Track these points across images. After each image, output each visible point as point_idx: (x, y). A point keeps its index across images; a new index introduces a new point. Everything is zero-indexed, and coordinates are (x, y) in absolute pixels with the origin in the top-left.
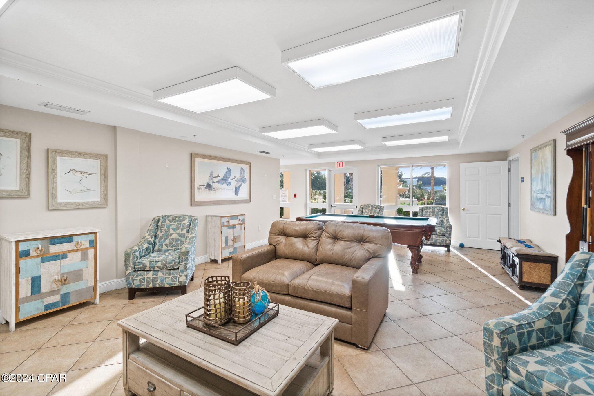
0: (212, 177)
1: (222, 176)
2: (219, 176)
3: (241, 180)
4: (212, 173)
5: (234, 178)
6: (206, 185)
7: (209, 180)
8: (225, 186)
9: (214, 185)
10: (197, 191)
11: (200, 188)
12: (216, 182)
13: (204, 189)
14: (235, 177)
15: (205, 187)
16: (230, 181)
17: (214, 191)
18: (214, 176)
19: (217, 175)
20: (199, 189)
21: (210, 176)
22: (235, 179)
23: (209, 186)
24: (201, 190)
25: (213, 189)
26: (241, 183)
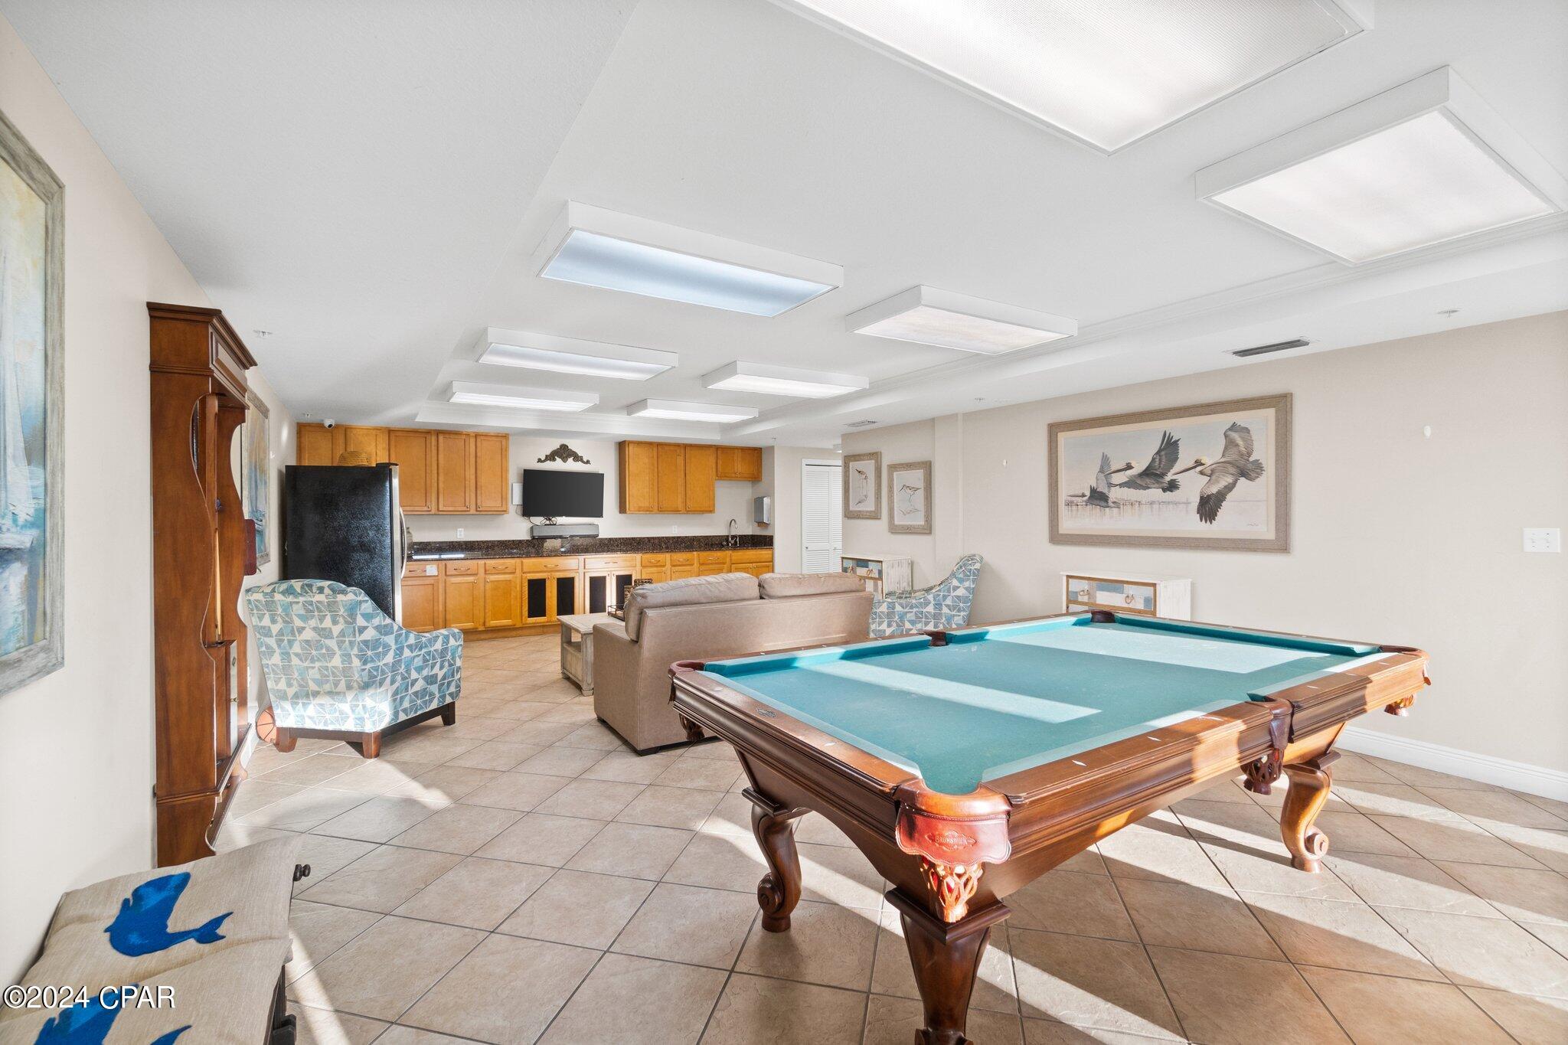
0: (1105, 469)
1: (1139, 467)
2: (1129, 467)
3: (1232, 470)
4: (1105, 460)
5: (1195, 467)
6: (1088, 493)
7: (1097, 480)
8: (1155, 493)
9: (1114, 494)
10: (1063, 509)
11: (1072, 502)
12: (1121, 485)
13: (1084, 503)
14: (1199, 463)
15: (1085, 498)
16: (1174, 477)
17: (1115, 510)
18: (1114, 468)
19: (1122, 465)
20: (1068, 504)
21: (1102, 471)
22: (1199, 468)
23: (1098, 498)
24: (1074, 508)
25: (1111, 504)
26: (1230, 479)
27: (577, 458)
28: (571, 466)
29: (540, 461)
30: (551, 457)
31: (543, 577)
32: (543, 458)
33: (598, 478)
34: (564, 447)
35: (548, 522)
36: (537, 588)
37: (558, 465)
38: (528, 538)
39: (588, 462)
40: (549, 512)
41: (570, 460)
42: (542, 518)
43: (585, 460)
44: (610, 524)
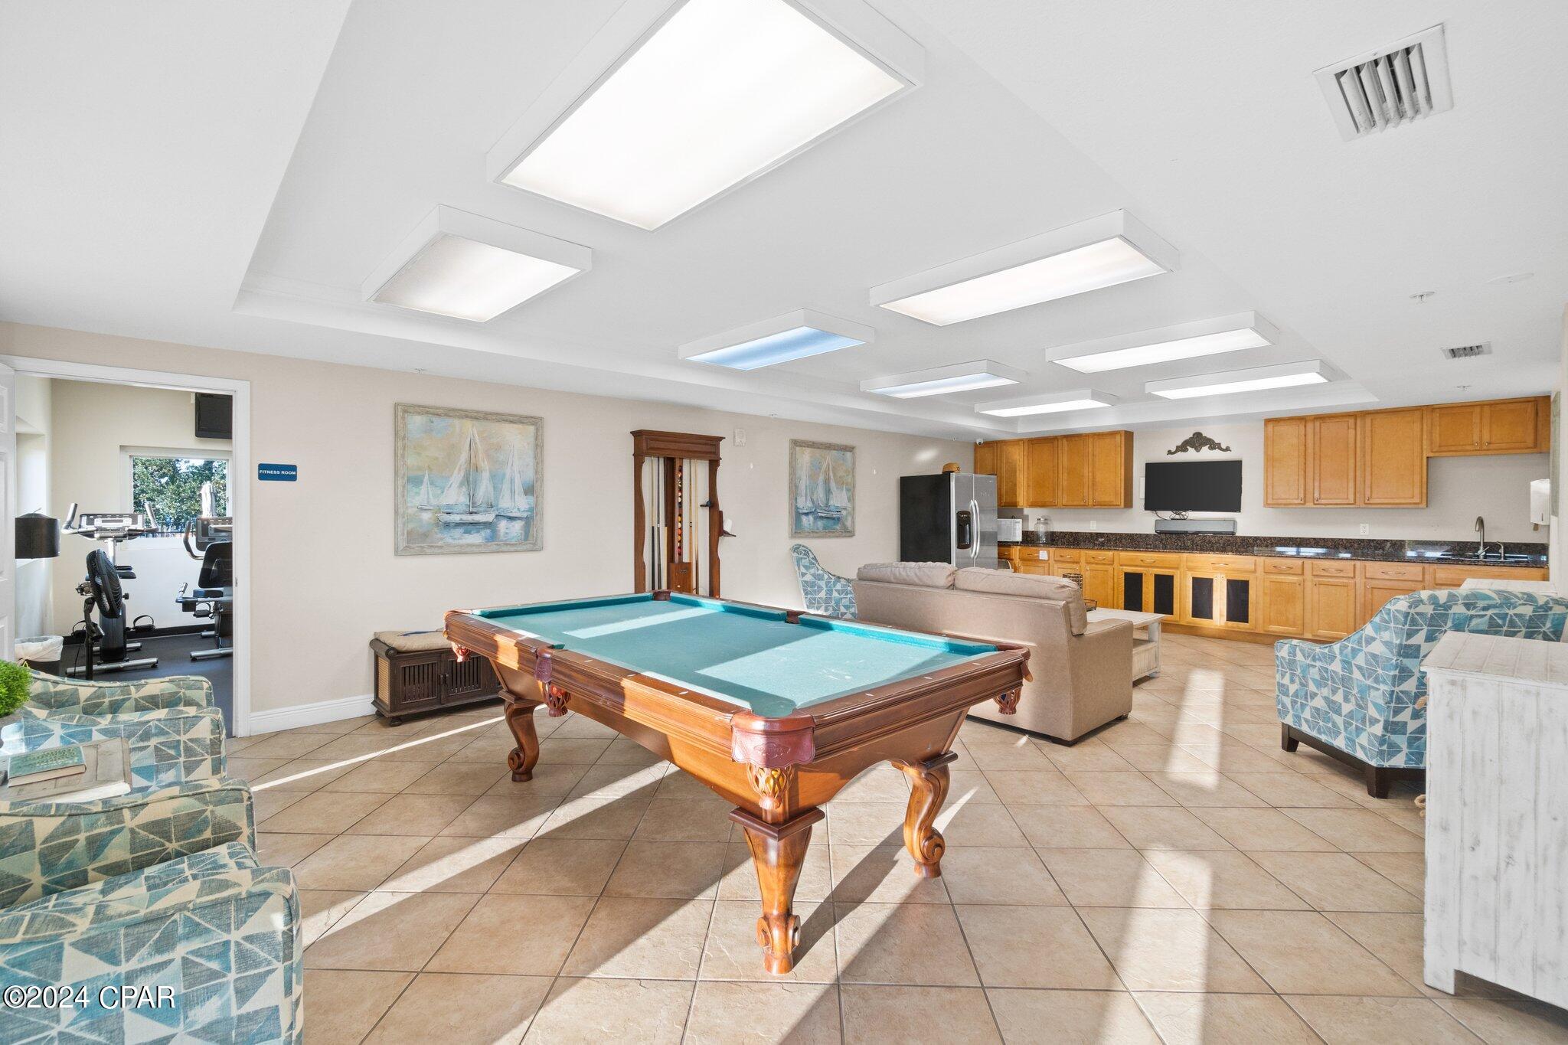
27: (1214, 445)
28: (1206, 455)
29: (1170, 452)
30: (1182, 448)
31: (1141, 572)
32: (1173, 450)
33: (1235, 467)
34: (1198, 435)
35: (1177, 517)
36: (1133, 582)
37: (1191, 456)
38: (1152, 532)
39: (1227, 449)
40: (1180, 505)
41: (1205, 449)
42: (1170, 513)
43: (1224, 447)
44: (1249, 521)
